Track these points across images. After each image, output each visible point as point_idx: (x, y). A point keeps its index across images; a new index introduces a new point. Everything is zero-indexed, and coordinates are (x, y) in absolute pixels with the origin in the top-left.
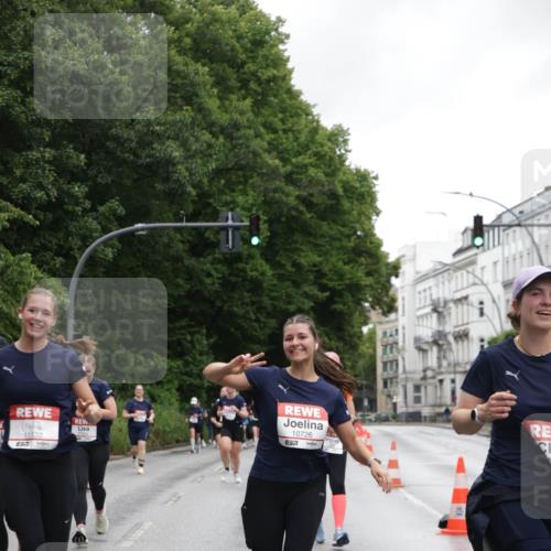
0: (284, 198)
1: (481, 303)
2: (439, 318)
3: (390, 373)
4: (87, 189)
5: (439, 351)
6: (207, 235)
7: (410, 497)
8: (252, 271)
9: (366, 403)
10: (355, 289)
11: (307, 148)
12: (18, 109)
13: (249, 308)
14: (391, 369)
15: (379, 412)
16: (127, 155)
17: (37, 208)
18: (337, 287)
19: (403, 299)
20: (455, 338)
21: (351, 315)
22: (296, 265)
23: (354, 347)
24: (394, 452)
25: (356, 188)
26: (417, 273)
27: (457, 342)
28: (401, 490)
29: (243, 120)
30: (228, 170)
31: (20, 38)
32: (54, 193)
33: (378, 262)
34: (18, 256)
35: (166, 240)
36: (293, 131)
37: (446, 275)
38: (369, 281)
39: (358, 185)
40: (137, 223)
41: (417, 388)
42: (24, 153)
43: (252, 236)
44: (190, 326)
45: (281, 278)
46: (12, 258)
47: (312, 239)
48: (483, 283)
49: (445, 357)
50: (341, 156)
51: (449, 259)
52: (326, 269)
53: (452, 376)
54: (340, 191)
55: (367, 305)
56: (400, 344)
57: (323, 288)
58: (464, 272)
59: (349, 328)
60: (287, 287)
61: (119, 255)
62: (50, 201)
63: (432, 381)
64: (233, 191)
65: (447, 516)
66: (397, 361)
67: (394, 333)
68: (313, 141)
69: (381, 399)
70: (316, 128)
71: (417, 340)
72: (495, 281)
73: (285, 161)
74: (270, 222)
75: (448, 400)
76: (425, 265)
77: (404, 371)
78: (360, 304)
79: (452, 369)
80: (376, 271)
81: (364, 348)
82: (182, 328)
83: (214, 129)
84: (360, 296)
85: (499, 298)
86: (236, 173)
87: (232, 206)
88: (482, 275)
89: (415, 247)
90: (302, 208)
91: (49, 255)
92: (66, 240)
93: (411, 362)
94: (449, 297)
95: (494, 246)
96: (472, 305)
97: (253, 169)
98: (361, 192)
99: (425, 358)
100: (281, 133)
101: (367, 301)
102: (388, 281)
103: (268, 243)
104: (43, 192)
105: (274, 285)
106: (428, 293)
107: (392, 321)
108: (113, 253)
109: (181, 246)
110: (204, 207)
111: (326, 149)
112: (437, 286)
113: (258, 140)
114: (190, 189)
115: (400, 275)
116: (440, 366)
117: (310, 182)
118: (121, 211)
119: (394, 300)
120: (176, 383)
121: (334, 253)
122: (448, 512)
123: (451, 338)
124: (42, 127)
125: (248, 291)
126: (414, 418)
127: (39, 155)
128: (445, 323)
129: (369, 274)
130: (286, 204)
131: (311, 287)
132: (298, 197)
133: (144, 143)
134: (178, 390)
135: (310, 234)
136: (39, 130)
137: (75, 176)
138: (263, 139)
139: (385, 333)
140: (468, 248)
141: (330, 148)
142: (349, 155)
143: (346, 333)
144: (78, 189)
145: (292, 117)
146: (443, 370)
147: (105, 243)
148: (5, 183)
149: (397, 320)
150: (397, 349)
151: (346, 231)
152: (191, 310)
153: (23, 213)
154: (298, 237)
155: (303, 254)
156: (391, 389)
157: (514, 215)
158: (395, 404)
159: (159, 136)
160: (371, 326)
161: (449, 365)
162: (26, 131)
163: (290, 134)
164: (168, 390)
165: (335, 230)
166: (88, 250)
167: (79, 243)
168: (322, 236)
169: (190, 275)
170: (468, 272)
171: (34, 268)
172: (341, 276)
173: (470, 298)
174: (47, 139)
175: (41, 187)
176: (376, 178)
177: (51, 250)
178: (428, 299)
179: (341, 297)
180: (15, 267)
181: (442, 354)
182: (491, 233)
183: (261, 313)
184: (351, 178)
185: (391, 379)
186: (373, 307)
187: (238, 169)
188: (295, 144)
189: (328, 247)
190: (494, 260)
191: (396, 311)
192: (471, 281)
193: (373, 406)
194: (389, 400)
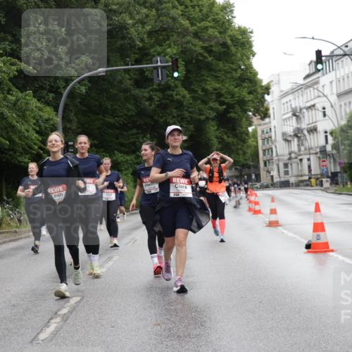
0: (193, 47)
1: (324, 108)
2: (297, 120)
3: (268, 157)
5: (298, 141)
6: (147, 73)
7: (284, 231)
8: (177, 95)
9: (253, 177)
10: (242, 103)
11: (207, 16)
13: (176, 119)
14: (268, 154)
15: (262, 182)
18: (231, 102)
19: (273, 109)
20: (308, 132)
21: (241, 120)
22: (204, 90)
23: (244, 141)
24: (273, 204)
25: (240, 40)
26: (282, 91)
27: (310, 134)
28: (280, 228)
30: (156, 31)
33: (255, 86)
34: (24, 93)
35: (120, 78)
36: (199, 6)
37: (300, 91)
38: (251, 97)
39: (240, 37)
41: (286, 165)
43: (174, 71)
44: (138, 133)
45: (194, 99)
46: (20, 94)
47: (213, 73)
48: (325, 96)
49: (302, 144)
51: (302, 82)
52: (223, 92)
53: (308, 156)
54: (229, 42)
55: (250, 113)
56: (273, 138)
57: (222, 103)
58: (312, 89)
59: (240, 128)
60: (199, 105)
61: (90, 90)
63: (293, 160)
64: (162, 46)
65: (310, 241)
66: (272, 149)
67: (269, 131)
68: (211, 11)
69: (263, 174)
70: (213, 4)
71: (284, 134)
72: (332, 94)
73: (192, 24)
74: (187, 63)
75: (306, 172)
76: (286, 86)
78: (246, 113)
79: (307, 152)
80: (255, 91)
81: (251, 142)
82: (133, 135)
83: (147, 5)
84: (246, 108)
85: (335, 104)
88: (323, 90)
89: (278, 75)
90: (206, 55)
91: (44, 92)
92: (55, 82)
93: (281, 149)
94: (302, 106)
95: (330, 71)
96: (318, 110)
97: (172, 30)
98: (242, 42)
99: (289, 146)
100: (190, 8)
101: (250, 111)
102: (263, 97)
103: (184, 77)
105: (191, 104)
106: (289, 104)
107: (267, 124)
108: (86, 89)
109: (129, 81)
110: (144, 55)
111: (220, 16)
112: (295, 99)
113: (175, 10)
115: (271, 93)
116: (300, 150)
117: (209, 37)
119: (267, 109)
120: (131, 170)
121: (227, 81)
122: (311, 239)
123: (306, 132)
125: (176, 108)
126: (285, 185)
128: (301, 122)
129: (250, 93)
130: (195, 51)
131: (214, 103)
132: (202, 47)
134: (132, 174)
135: (211, 70)
138: (178, 9)
139: (263, 131)
140: (313, 74)
141: (222, 16)
142: (235, 20)
143: (238, 132)
146: (302, 153)
147: (79, 82)
148: (15, 48)
149: (270, 122)
150: (271, 141)
151: (234, 67)
152: (138, 123)
154: (204, 72)
155: (208, 83)
156: (269, 167)
158: (272, 177)
160: (253, 127)
161: (306, 149)
163: (196, 8)
165: (227, 67)
166: (69, 87)
167: (64, 84)
168: (220, 71)
169: (136, 99)
170: (314, 88)
171: (34, 100)
172: (233, 95)
173: (317, 106)
176: (252, 32)
177: (45, 89)
178: (289, 108)
179: (233, 108)
180: (23, 101)
181: (301, 142)
182: (327, 63)
183: (183, 122)
184: (236, 33)
185: (269, 160)
186: (254, 115)
187: (163, 31)
188: (200, 14)
189: (224, 77)
190: (331, 80)
191: (269, 117)
192: (316, 95)
193: (258, 178)
194: (268, 175)
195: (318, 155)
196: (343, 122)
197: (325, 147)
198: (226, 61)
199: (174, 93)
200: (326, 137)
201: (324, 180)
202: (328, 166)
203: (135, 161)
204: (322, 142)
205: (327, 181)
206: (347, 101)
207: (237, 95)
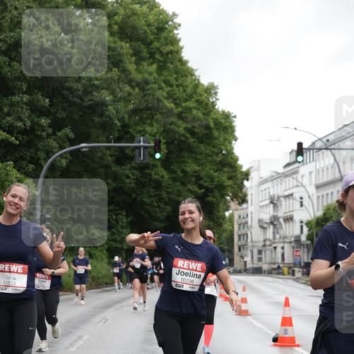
0: (176, 129)
1: (301, 198)
2: (274, 208)
3: (243, 242)
4: (50, 121)
5: (274, 229)
6: (127, 151)
7: (254, 322)
8: (155, 175)
9: (227, 261)
10: (221, 188)
11: (191, 97)
12: (6, 69)
13: (153, 199)
14: (243, 239)
15: (235, 267)
16: (76, 99)
17: (17, 133)
18: (210, 186)
19: (252, 195)
20: (284, 220)
21: (218, 205)
22: (184, 172)
23: (220, 225)
24: (244, 293)
25: (222, 123)
26: (261, 178)
27: (286, 223)
28: (249, 317)
29: (151, 78)
30: (141, 110)
31: (8, 24)
32: (28, 123)
33: (235, 171)
34: (5, 164)
35: (100, 154)
36: (183, 86)
37: (279, 179)
38: (230, 182)
39: (223, 121)
40: (82, 143)
41: (260, 252)
42: (10, 97)
43: (156, 152)
44: (115, 210)
45: (174, 180)
46: (1, 165)
47: (194, 155)
48: (302, 185)
49: (278, 232)
50: (213, 102)
51: (281, 170)
52: (202, 174)
53: (282, 245)
54: (212, 125)
55: (228, 198)
56: (249, 223)
57: (201, 187)
58: (291, 178)
59: (216, 212)
60: (178, 186)
61: (70, 163)
62: (26, 128)
63: (269, 248)
64: (144, 123)
65: (277, 334)
66: (247, 234)
67: (245, 216)
68: (195, 92)
69: (237, 258)
70: (197, 85)
71: (260, 221)
72: (311, 184)
73: (177, 105)
74: (168, 144)
75: (279, 260)
76: (266, 173)
77: (252, 241)
78: (224, 198)
79: (282, 240)
80: (235, 177)
81: (226, 226)
82: (110, 211)
83: (133, 84)
84: (225, 193)
85: (313, 195)
86: (146, 112)
87: (143, 133)
88: (302, 180)
89: (259, 161)
90: (188, 135)
91: (24, 163)
92: (36, 154)
93: (256, 235)
94: (281, 194)
95: (310, 162)
96: (296, 200)
97: (157, 110)
98: (225, 126)
99: (265, 233)
100: (175, 87)
101: (228, 195)
102: (242, 183)
103: (166, 157)
104: (21, 123)
105: (169, 184)
106: (267, 191)
107: (244, 209)
108: (66, 162)
109: (110, 158)
110: (125, 133)
111: (204, 98)
112: (273, 187)
113: (161, 91)
114: (116, 122)
115: (250, 180)
116: (274, 238)
117: (193, 119)
118: (72, 135)
119: (246, 195)
120: (106, 246)
121: (208, 164)
122: (278, 332)
123: (282, 221)
124: (22, 81)
125: (152, 188)
126: (258, 271)
127: (19, 99)
128: (278, 211)
129: (230, 178)
130: (178, 133)
131: (193, 186)
132: (185, 129)
133: (87, 92)
134: (107, 250)
135: (192, 152)
136: (19, 83)
137: (43, 112)
138: (163, 91)
139: (240, 217)
140: (293, 163)
141: (206, 97)
142: (218, 102)
143: (215, 216)
144: (44, 121)
145: (182, 77)
146: (276, 241)
147: (61, 156)
149: (247, 208)
150: (247, 227)
151: (215, 150)
152: (116, 200)
153: (8, 136)
154: (185, 154)
155: (188, 165)
156: (243, 252)
157: (323, 142)
158: (245, 262)
159: (97, 88)
160: (231, 212)
161: (280, 238)
162: (11, 84)
163: (181, 88)
164: (101, 250)
165: (208, 150)
166: (50, 160)
167: (45, 156)
168: (201, 154)
169: (116, 177)
170: (293, 178)
171: (15, 171)
172: (212, 180)
173: (294, 195)
174: (24, 89)
175: (20, 119)
176: (235, 117)
177: (26, 160)
178: (267, 195)
179: (212, 193)
180: (3, 171)
181: (276, 230)
182: (308, 153)
183: (161, 202)
184: (219, 116)
185: (243, 246)
186: (232, 200)
187: (147, 110)
188: (184, 94)
189: (204, 161)
190: (310, 171)
191: (247, 202)
192: (295, 184)
193: (231, 263)
194: (242, 260)
195: (293, 244)
196: (320, 213)
197: (299, 237)
198: (208, 144)
199: (153, 172)
200: (302, 227)
201: (296, 269)
202: (302, 255)
203: (111, 238)
204: (297, 232)
205: (299, 271)
206: (325, 193)
207: (217, 179)
